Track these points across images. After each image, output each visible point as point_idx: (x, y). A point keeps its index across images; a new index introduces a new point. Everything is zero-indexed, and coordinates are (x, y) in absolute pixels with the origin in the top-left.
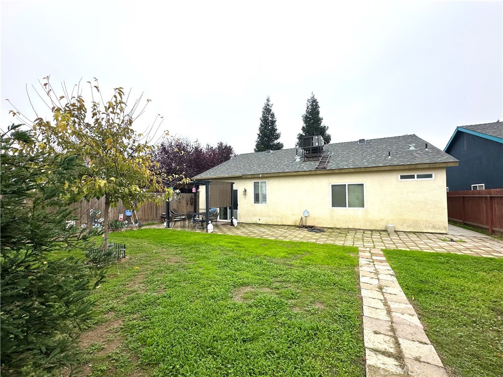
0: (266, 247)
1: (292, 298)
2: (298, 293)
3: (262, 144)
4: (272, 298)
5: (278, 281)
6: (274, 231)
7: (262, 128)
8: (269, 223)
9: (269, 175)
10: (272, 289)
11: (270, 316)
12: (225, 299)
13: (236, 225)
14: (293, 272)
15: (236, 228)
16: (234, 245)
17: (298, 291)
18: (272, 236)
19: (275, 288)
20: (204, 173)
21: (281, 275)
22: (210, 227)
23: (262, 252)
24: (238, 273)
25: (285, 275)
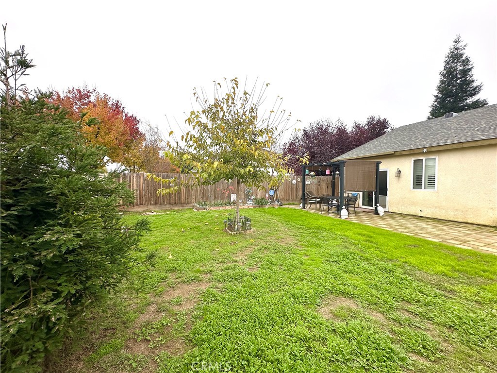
0: (414, 250)
1: (419, 353)
2: (442, 351)
3: (441, 108)
4: (377, 336)
5: (407, 311)
6: (443, 230)
7: (443, 85)
8: (439, 218)
9: (441, 148)
10: (389, 319)
11: (358, 365)
12: (308, 304)
13: (381, 215)
14: (449, 305)
15: (381, 217)
16: (364, 238)
17: (444, 346)
18: (437, 236)
19: (395, 320)
20: (346, 154)
21: (419, 301)
22: (344, 212)
23: (403, 256)
24: (346, 276)
25: (427, 305)
